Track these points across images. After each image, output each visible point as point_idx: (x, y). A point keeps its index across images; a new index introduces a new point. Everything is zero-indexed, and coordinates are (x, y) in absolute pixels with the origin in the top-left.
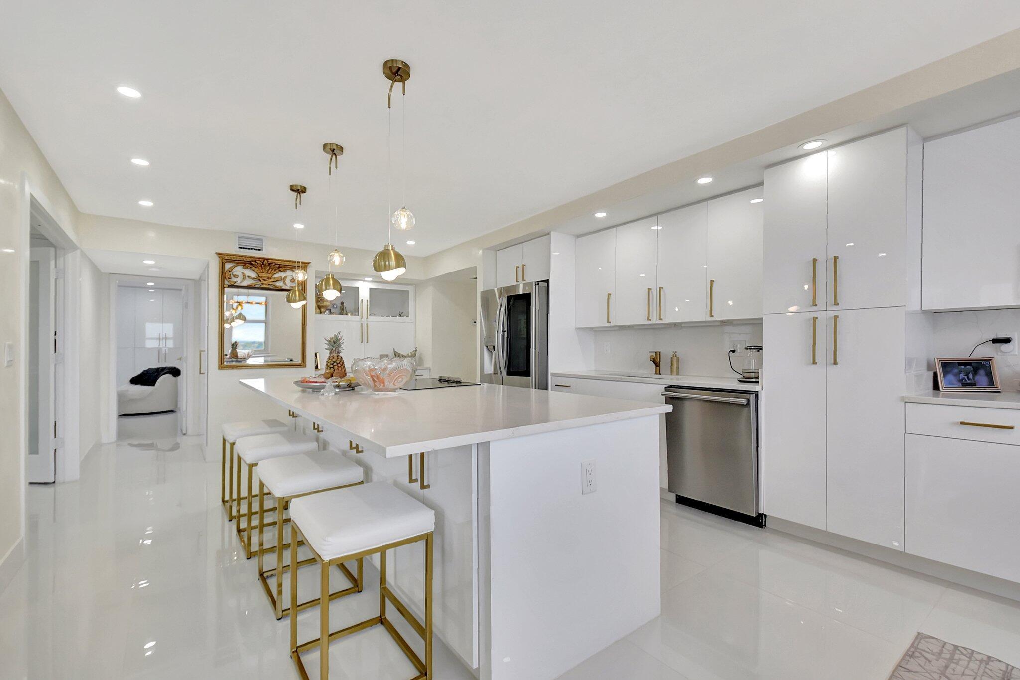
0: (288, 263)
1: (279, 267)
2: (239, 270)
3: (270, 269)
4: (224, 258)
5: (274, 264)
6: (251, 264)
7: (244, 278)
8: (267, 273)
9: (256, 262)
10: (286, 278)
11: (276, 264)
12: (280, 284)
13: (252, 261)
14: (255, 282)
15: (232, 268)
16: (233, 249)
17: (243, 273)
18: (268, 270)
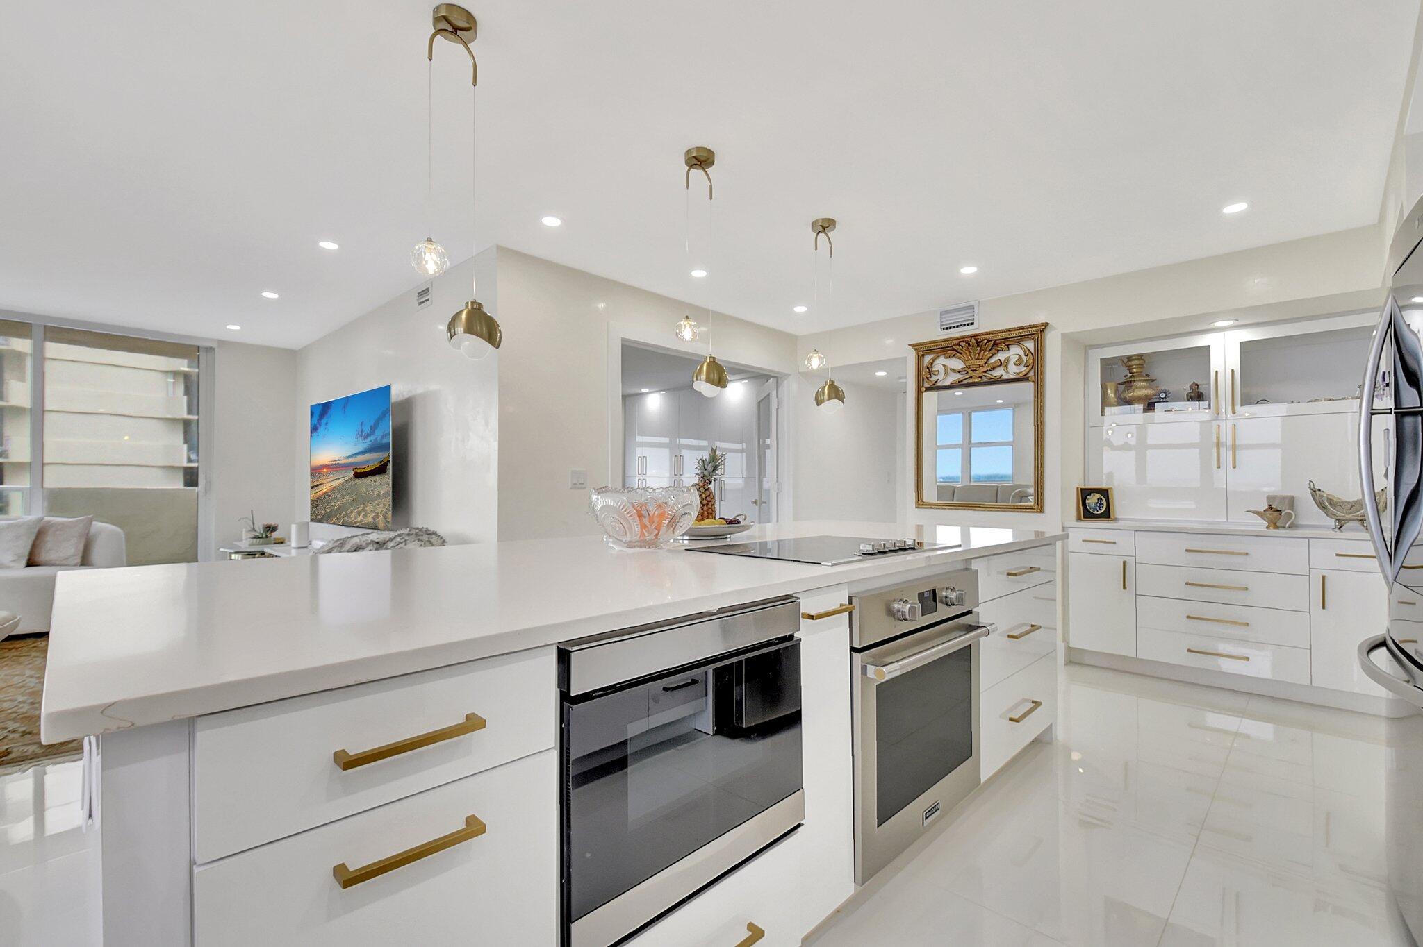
0: (1008, 335)
1: (994, 344)
2: (941, 363)
3: (981, 351)
4: (923, 350)
5: (985, 341)
6: (955, 350)
7: (946, 374)
8: (978, 359)
9: (960, 345)
10: (1007, 360)
11: (989, 341)
12: (999, 372)
13: (954, 345)
14: (962, 376)
15: (932, 363)
16: (935, 334)
17: (944, 366)
18: (979, 354)
